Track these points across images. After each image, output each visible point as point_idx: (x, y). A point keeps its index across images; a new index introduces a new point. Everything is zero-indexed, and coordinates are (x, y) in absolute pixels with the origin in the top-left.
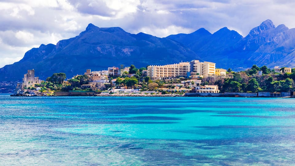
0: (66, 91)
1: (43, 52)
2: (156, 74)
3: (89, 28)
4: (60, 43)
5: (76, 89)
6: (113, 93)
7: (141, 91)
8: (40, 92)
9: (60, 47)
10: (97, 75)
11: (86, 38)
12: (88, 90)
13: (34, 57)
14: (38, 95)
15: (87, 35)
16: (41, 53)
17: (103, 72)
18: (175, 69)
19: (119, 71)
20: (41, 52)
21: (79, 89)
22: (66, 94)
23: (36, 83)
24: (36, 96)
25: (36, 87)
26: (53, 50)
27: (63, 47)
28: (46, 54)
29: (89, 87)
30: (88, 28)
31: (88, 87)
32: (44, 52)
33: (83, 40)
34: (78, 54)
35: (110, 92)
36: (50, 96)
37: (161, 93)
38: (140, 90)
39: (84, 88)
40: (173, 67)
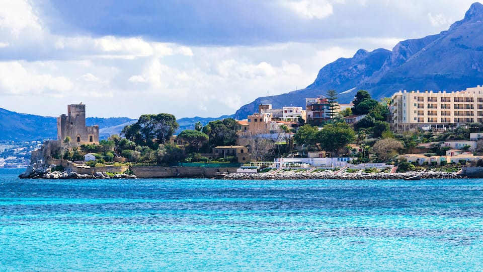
0: (164, 164)
1: (359, 66)
2: (416, 115)
3: (474, 14)
4: (400, 47)
5: (194, 160)
6: (268, 170)
7: (355, 163)
8: (89, 167)
9: (402, 56)
10: (261, 120)
11: (461, 37)
12: (226, 160)
13: (338, 80)
14: (79, 175)
15: (465, 28)
16: (354, 69)
17: (286, 112)
18: (475, 100)
19: (325, 107)
20: (356, 67)
21: (203, 158)
22: (166, 173)
23: (91, 140)
24: (74, 177)
25: (83, 153)
26: (386, 63)
27: (408, 55)
28: (369, 73)
29: (234, 152)
30: (471, 13)
31: (231, 152)
32: (362, 67)
33: (453, 40)
34: (440, 73)
35: (262, 168)
36: (116, 177)
37: (397, 167)
38: (351, 159)
39: (220, 154)
40: (468, 96)
